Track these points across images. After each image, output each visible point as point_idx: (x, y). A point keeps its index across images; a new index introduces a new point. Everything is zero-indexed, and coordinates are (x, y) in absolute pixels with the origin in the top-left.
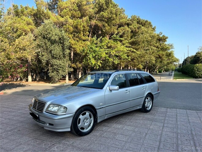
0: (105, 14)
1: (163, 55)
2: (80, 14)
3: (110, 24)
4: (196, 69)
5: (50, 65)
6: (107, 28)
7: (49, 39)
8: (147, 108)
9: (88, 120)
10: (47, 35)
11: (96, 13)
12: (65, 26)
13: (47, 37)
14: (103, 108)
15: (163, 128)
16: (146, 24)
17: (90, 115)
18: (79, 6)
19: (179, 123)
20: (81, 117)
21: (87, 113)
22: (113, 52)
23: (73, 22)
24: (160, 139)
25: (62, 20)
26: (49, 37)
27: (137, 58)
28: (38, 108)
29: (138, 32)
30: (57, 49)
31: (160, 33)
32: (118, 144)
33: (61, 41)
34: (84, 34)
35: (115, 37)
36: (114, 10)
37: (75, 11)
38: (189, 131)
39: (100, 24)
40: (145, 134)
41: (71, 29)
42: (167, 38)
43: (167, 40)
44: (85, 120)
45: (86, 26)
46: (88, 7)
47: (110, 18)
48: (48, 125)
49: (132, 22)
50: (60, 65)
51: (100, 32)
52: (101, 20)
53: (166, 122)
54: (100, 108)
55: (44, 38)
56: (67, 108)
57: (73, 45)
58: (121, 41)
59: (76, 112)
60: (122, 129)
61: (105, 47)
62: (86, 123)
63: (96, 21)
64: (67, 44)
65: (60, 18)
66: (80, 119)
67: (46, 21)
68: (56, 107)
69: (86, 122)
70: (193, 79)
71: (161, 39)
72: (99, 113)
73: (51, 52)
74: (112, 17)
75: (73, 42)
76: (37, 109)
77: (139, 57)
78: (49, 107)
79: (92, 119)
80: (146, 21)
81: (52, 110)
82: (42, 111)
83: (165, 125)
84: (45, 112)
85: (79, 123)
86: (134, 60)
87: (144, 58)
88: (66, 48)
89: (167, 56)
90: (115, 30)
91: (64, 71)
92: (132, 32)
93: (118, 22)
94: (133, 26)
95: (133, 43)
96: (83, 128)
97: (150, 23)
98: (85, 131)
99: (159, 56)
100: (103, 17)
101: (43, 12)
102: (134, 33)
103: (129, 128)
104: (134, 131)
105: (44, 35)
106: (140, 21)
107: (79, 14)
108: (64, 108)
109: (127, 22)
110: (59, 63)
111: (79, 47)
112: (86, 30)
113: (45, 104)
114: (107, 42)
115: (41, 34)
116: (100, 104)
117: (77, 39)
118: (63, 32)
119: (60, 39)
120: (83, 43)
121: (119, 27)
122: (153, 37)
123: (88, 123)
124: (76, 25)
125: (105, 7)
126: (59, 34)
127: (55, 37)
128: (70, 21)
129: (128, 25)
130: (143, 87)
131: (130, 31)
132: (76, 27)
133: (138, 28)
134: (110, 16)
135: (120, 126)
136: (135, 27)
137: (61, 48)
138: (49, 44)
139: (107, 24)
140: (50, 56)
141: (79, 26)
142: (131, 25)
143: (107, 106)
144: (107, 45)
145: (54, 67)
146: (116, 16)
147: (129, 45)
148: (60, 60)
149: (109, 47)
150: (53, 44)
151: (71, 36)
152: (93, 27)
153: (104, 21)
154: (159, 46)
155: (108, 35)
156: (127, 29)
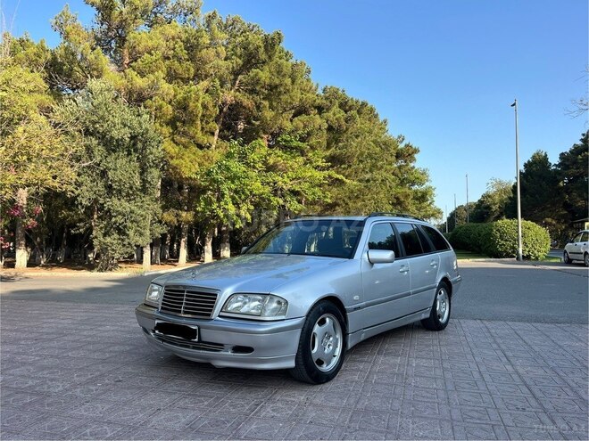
0: (264, 75)
1: (407, 196)
2: (192, 71)
3: (275, 104)
4: (498, 235)
5: (95, 216)
6: (267, 114)
7: (103, 138)
8: (440, 317)
9: (331, 339)
10: (94, 123)
11: (236, 73)
12: (149, 102)
13: (95, 129)
14: (359, 308)
15: (509, 360)
16: (364, 110)
17: (334, 326)
18: (192, 47)
19: (536, 348)
20: (317, 329)
21: (327, 320)
22: (284, 182)
23: (175, 91)
24: (523, 381)
25: (140, 82)
26: (101, 130)
27: (344, 201)
28: (188, 308)
29: (347, 129)
30: (123, 169)
31: (399, 137)
33: (136, 145)
34: (203, 128)
35: (285, 141)
36: (287, 66)
37: (179, 60)
39: (247, 101)
40: (475, 372)
41: (169, 110)
42: (416, 151)
43: (416, 156)
44: (325, 340)
45: (210, 106)
46: (212, 52)
47: (276, 87)
48: (230, 352)
49: (331, 102)
50: (132, 212)
51: (241, 126)
52: (252, 92)
53: (503, 347)
54: (355, 309)
55: (87, 133)
56: (287, 302)
57: (172, 158)
58: (303, 153)
60: (409, 365)
61: (260, 166)
62: (327, 347)
63: (238, 93)
64: (155, 152)
65: (135, 78)
66: (314, 336)
67: (93, 84)
71: (406, 154)
73: (104, 174)
74: (281, 85)
75: (173, 149)
76: (188, 313)
77: (349, 198)
78: (229, 301)
79: (339, 336)
80: (364, 105)
82: (209, 315)
83: (509, 354)
84: (219, 316)
85: (313, 346)
86: (337, 208)
88: (152, 164)
89: (417, 199)
90: (285, 122)
91: (141, 234)
92: (330, 129)
93: (296, 103)
94: (334, 114)
95: (334, 161)
96: (320, 362)
97: (372, 110)
98: (325, 368)
99: (397, 199)
100: (258, 82)
101: (84, 58)
102: (335, 132)
106: (346, 103)
107: (189, 70)
108: (280, 302)
109: (318, 101)
110: (128, 209)
111: (189, 166)
112: (211, 116)
113: (216, 295)
116: (355, 298)
117: (183, 140)
118: (146, 116)
119: (133, 138)
120: (200, 152)
121: (295, 116)
122: (386, 145)
123: (331, 348)
124: (185, 99)
125: (263, 56)
126: (135, 124)
127: (123, 131)
128: (165, 87)
129: (320, 109)
130: (433, 260)
131: (326, 126)
132: (183, 106)
133: (347, 121)
134: (277, 82)
135: (398, 361)
136: (337, 116)
137: (138, 164)
138: (99, 151)
139: (266, 103)
140: (100, 186)
141: (191, 104)
142: (328, 110)
143: (367, 306)
144: (265, 163)
145: (113, 220)
146: (293, 82)
147: (324, 165)
148: (130, 200)
149: (270, 168)
150: (114, 151)
151: (166, 130)
152: (225, 109)
153: (258, 94)
154: (397, 171)
155: (265, 136)
156: (318, 120)
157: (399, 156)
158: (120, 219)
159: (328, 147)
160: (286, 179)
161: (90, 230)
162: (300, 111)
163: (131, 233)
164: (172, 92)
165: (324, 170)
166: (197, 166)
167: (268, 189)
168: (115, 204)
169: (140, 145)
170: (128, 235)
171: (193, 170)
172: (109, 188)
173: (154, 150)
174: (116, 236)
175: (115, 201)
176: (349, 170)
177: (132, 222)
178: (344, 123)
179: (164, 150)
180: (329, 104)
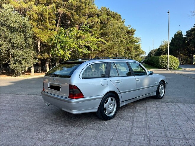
0: (74, 2)
1: (131, 47)
3: (79, 13)
4: (161, 61)
6: (76, 17)
7: (8, 27)
10: (4, 21)
12: (28, 12)
13: (5, 23)
16: (116, 16)
25: (25, 5)
26: (7, 23)
27: (107, 49)
29: (108, 23)
31: (129, 26)
35: (84, 28)
39: (68, 13)
41: (36, 16)
42: (135, 31)
43: (134, 32)
45: (52, 14)
47: (79, 7)
49: (102, 12)
51: (69, 22)
52: (69, 9)
55: (2, 25)
57: (37, 34)
58: (91, 32)
61: (74, 37)
63: (64, 9)
71: (130, 32)
73: (10, 41)
77: (109, 48)
80: (116, 14)
86: (104, 52)
87: (114, 49)
89: (135, 48)
90: (85, 20)
92: (101, 23)
93: (87, 12)
95: (103, 35)
97: (119, 16)
99: (128, 48)
102: (103, 24)
106: (109, 13)
109: (97, 12)
111: (44, 37)
114: (75, 32)
117: (42, 27)
121: (88, 18)
122: (122, 30)
127: (15, 24)
129: (98, 15)
131: (100, 21)
134: (79, 5)
136: (104, 18)
139: (75, 13)
141: (44, 14)
142: (101, 16)
144: (76, 36)
146: (86, 5)
147: (98, 36)
149: (79, 38)
151: (35, 24)
152: (60, 16)
153: (72, 10)
154: (128, 38)
155: (77, 26)
156: (97, 19)
157: (128, 32)
158: (18, 58)
159: (101, 29)
160: (83, 42)
162: (90, 16)
165: (99, 38)
166: (47, 37)
167: (77, 46)
171: (46, 39)
172: (13, 46)
173: (29, 31)
174: (18, 64)
175: (16, 51)
176: (109, 38)
178: (106, 20)
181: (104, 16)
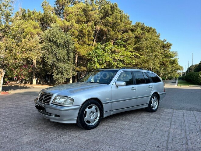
0: (110, 19)
1: (167, 62)
2: (85, 19)
3: (115, 29)
5: (54, 68)
6: (112, 33)
7: (55, 43)
8: (153, 107)
9: (94, 114)
10: (52, 38)
11: (101, 19)
12: (70, 30)
13: (53, 40)
14: (109, 103)
15: (170, 126)
16: (151, 30)
17: (96, 109)
18: (85, 11)
19: (186, 122)
20: (87, 110)
21: (93, 106)
24: (169, 135)
25: (68, 24)
26: (54, 40)
27: (140, 63)
28: (44, 100)
29: (142, 37)
30: (62, 53)
31: (164, 40)
32: (125, 137)
33: (66, 45)
34: (88, 39)
35: (118, 42)
36: (119, 15)
37: (81, 15)
38: (197, 129)
39: (104, 29)
40: (152, 130)
41: (76, 33)
42: (171, 45)
43: (171, 47)
44: (91, 114)
45: (91, 31)
46: (93, 12)
47: (115, 23)
48: (54, 116)
50: (65, 67)
51: (105, 38)
52: (106, 25)
53: (173, 120)
54: (107, 103)
55: (50, 41)
56: (73, 100)
57: (77, 49)
58: (125, 46)
59: (82, 105)
60: (129, 125)
61: (109, 51)
62: (92, 117)
63: (101, 26)
64: (72, 47)
65: (66, 23)
66: (86, 112)
67: (53, 25)
68: (63, 98)
69: (92, 115)
70: (198, 86)
71: (166, 46)
72: (106, 108)
73: (55, 55)
74: (116, 22)
75: (78, 46)
76: (44, 102)
77: (143, 63)
78: (55, 99)
79: (99, 113)
80: (151, 28)
81: (59, 102)
82: (49, 103)
83: (173, 123)
84: (52, 104)
85: (85, 116)
86: (138, 66)
87: (148, 63)
88: (70, 51)
89: (171, 63)
90: (119, 35)
91: (68, 75)
92: (136, 37)
93: (123, 28)
95: (137, 49)
96: (89, 122)
97: (154, 30)
98: (91, 124)
99: (163, 63)
100: (108, 22)
101: (50, 16)
102: (138, 39)
103: (135, 124)
104: (141, 128)
105: (50, 38)
106: (144, 28)
107: (84, 19)
108: (71, 100)
109: (131, 28)
110: (63, 66)
111: (83, 52)
112: (91, 35)
113: (51, 96)
114: (110, 46)
115: (47, 37)
116: (107, 99)
117: (82, 43)
118: (69, 35)
119: (65, 42)
120: (87, 47)
121: (123, 33)
122: (157, 43)
123: (94, 117)
124: (81, 29)
125: (110, 12)
126: (65, 38)
127: (61, 40)
128: (76, 25)
129: (132, 30)
130: (149, 86)
131: (134, 36)
132: (81, 31)
135: (126, 123)
136: (139, 33)
137: (66, 51)
138: (54, 47)
139: (111, 29)
140: (55, 59)
141: (83, 30)
142: (135, 30)
143: (113, 102)
144: (111, 50)
145: (59, 70)
146: (121, 21)
147: (133, 50)
148: (64, 63)
149: (114, 52)
150: (59, 47)
151: (76, 40)
152: (97, 32)
153: (109, 26)
154: (163, 53)
155: (112, 41)
156: (131, 34)
157: (164, 47)
158: (61, 70)
159: (135, 44)
160: (118, 56)
161: (53, 73)
162: (125, 31)
163: (64, 74)
164: (78, 27)
165: (133, 52)
166: (86, 52)
167: (111, 60)
168: (59, 64)
169: (67, 45)
170: (63, 75)
171: (85, 53)
172: (58, 59)
173: (71, 47)
174: (60, 75)
175: (60, 63)
176: (143, 52)
177: (65, 70)
178: (141, 35)
179: (74, 46)
180: (135, 28)
181: (139, 31)
